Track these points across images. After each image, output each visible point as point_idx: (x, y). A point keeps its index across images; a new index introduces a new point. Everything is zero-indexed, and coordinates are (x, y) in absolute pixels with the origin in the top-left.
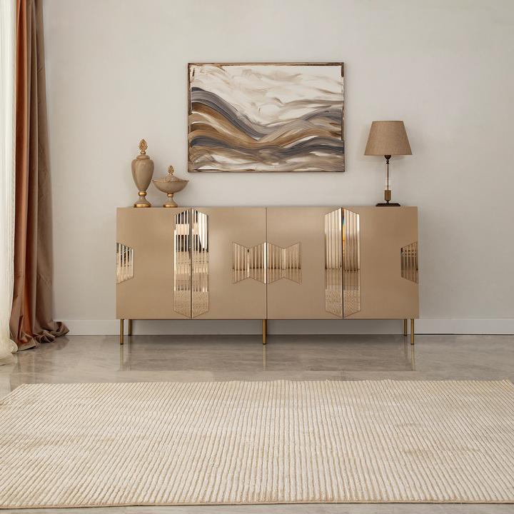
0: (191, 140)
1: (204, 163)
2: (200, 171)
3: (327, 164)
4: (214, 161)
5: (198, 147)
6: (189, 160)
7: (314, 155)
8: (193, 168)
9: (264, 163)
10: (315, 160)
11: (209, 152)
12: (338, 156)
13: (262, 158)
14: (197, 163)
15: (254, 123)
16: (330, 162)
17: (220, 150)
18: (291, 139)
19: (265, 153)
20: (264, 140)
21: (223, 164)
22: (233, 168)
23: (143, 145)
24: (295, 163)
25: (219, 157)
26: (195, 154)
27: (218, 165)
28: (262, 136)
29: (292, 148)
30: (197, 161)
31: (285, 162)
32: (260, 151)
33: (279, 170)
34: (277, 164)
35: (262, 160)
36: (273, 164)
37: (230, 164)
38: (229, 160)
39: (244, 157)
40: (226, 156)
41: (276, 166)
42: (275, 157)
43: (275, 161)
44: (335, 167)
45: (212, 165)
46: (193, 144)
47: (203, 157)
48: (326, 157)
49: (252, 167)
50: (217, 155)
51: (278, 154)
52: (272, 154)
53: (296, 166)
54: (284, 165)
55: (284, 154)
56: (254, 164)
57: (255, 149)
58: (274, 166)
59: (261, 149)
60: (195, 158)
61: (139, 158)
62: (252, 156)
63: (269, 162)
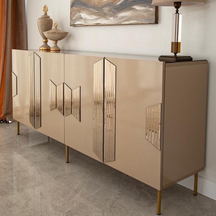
0: (72, 4)
1: (77, 19)
2: (75, 26)
4: (81, 18)
5: (75, 8)
6: (71, 18)
7: (134, 9)
8: (72, 23)
9: (106, 18)
11: (79, 12)
13: (104, 13)
14: (74, 20)
17: (84, 9)
19: (106, 9)
21: (85, 20)
23: (45, 9)
24: (123, 17)
25: (84, 15)
26: (73, 13)
27: (83, 21)
29: (121, 4)
30: (74, 18)
31: (117, 17)
32: (103, 9)
33: (113, 23)
34: (112, 18)
35: (104, 16)
36: (110, 18)
37: (88, 20)
38: (88, 17)
39: (95, 14)
40: (86, 13)
42: (111, 13)
43: (111, 16)
44: (149, 20)
45: (80, 21)
46: (72, 6)
47: (76, 15)
48: (143, 10)
49: (100, 21)
50: (82, 13)
51: (113, 10)
52: (110, 11)
53: (123, 19)
54: (116, 19)
55: (116, 10)
56: (100, 19)
57: (101, 7)
58: (110, 21)
59: (103, 7)
60: (73, 16)
61: (42, 17)
62: (99, 13)
63: (108, 17)
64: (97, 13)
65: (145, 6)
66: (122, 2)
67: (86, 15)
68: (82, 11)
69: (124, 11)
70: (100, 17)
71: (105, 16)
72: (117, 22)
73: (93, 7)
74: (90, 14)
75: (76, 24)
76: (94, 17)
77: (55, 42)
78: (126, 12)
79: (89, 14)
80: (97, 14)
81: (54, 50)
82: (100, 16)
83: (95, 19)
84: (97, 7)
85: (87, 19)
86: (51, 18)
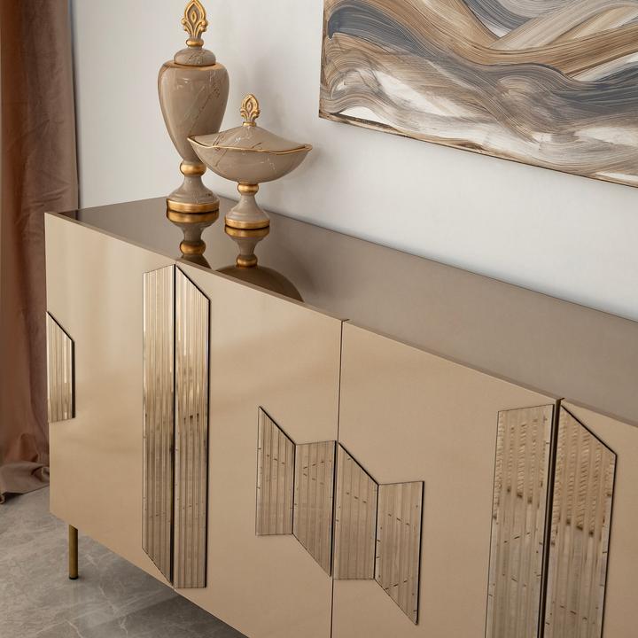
0: (330, 13)
1: (356, 95)
2: (346, 120)
4: (380, 95)
5: (345, 40)
6: (323, 81)
8: (330, 107)
9: (512, 129)
11: (372, 64)
13: (503, 104)
14: (341, 93)
17: (397, 59)
18: (603, 47)
19: (517, 90)
20: (520, 42)
21: (402, 109)
22: (427, 129)
23: (195, 19)
24: (605, 148)
25: (394, 83)
26: (336, 62)
27: (389, 109)
28: (515, 22)
29: (601, 85)
30: (341, 86)
31: (572, 136)
32: (503, 81)
33: (552, 160)
34: (548, 137)
35: (506, 115)
36: (537, 136)
37: (420, 114)
38: (418, 100)
40: (410, 81)
41: (543, 144)
42: (544, 113)
43: (542, 126)
45: (374, 106)
46: (333, 24)
47: (354, 75)
49: (476, 135)
50: (388, 72)
51: (554, 101)
52: (536, 100)
53: (605, 158)
54: (570, 146)
55: (572, 105)
56: (482, 125)
57: (487, 69)
58: (537, 146)
60: (336, 76)
61: (180, 60)
62: (476, 95)
63: (524, 128)
64: (469, 92)
66: (607, 78)
67: (404, 86)
68: (386, 64)
69: (614, 123)
70: (483, 116)
71: (511, 120)
72: (572, 161)
73: (450, 62)
74: (427, 88)
75: (354, 119)
76: (451, 109)
77: (246, 188)
78: (622, 129)
79: (424, 89)
80: (468, 97)
81: (243, 226)
82: (482, 109)
83: (457, 120)
84: (468, 64)
85: (411, 105)
86: (220, 60)
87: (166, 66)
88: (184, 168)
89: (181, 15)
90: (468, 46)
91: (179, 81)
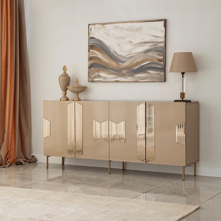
0: (89, 65)
1: (95, 77)
2: (93, 81)
3: (156, 78)
4: (100, 76)
5: (92, 69)
6: (89, 76)
7: (148, 72)
8: (90, 80)
9: (124, 77)
10: (149, 75)
11: (98, 72)
12: (161, 73)
15: (119, 56)
16: (157, 76)
17: (103, 70)
18: (137, 64)
19: (124, 72)
20: (124, 65)
21: (104, 78)
22: (109, 80)
23: (65, 68)
24: (139, 77)
25: (102, 74)
26: (91, 73)
27: (102, 78)
28: (123, 62)
29: (138, 69)
30: (92, 76)
31: (134, 77)
32: (122, 71)
33: (131, 81)
34: (130, 77)
35: (123, 75)
36: (128, 78)
37: (108, 78)
38: (107, 76)
39: (114, 74)
40: (105, 73)
41: (129, 79)
42: (129, 74)
43: (129, 76)
44: (159, 79)
45: (99, 78)
46: (90, 67)
47: (95, 74)
48: (155, 73)
49: (118, 79)
51: (130, 72)
52: (128, 72)
53: (140, 79)
55: (134, 72)
57: (119, 69)
59: (122, 70)
60: (91, 75)
61: (63, 75)
62: (118, 73)
63: (126, 77)
65: (157, 71)
68: (101, 72)
69: (140, 73)
73: (113, 69)
75: (95, 81)
76: (113, 76)
77: (77, 94)
78: (142, 74)
79: (108, 74)
80: (116, 74)
82: (119, 75)
83: (115, 78)
84: (116, 69)
86: (69, 75)
87: (60, 76)
88: (63, 93)
89: (62, 68)
90: (115, 66)
91: (63, 78)
